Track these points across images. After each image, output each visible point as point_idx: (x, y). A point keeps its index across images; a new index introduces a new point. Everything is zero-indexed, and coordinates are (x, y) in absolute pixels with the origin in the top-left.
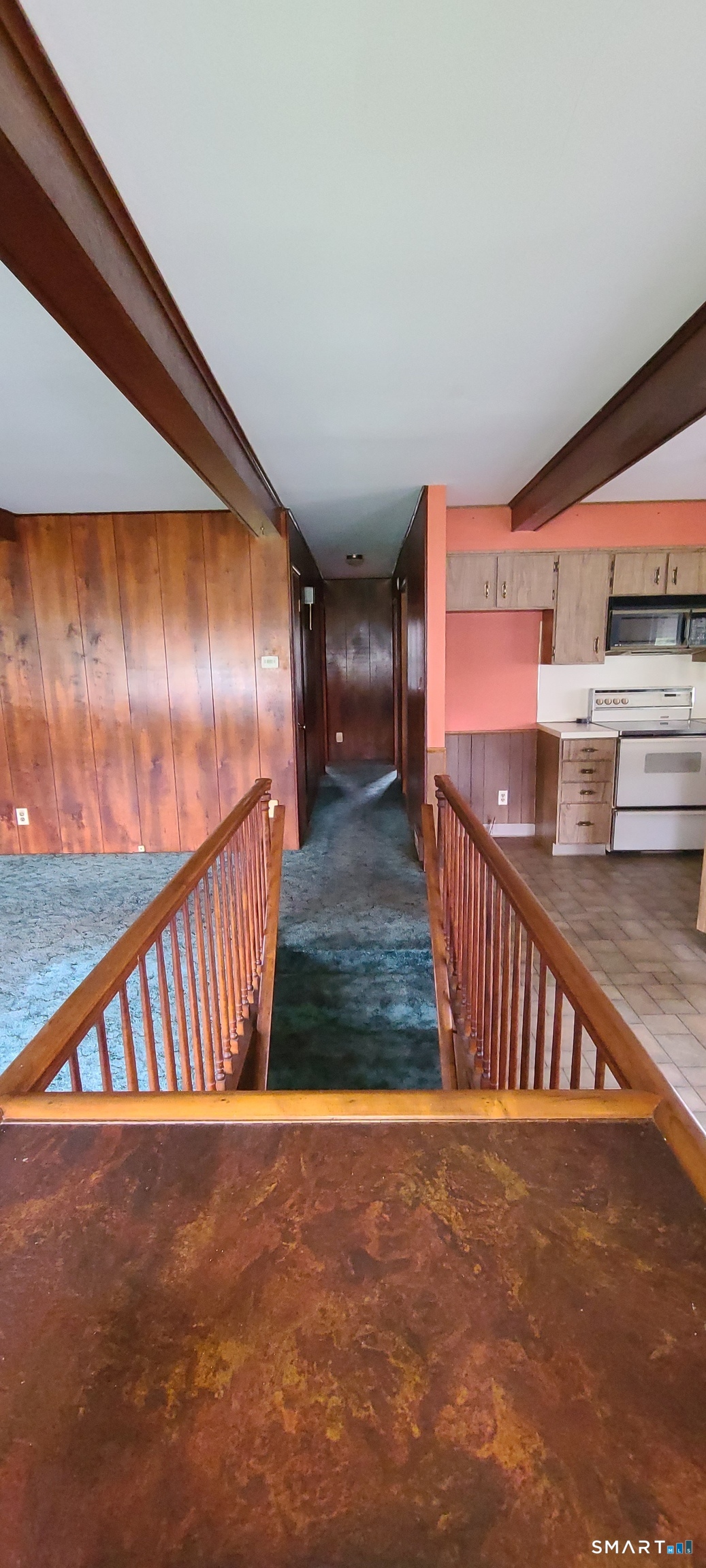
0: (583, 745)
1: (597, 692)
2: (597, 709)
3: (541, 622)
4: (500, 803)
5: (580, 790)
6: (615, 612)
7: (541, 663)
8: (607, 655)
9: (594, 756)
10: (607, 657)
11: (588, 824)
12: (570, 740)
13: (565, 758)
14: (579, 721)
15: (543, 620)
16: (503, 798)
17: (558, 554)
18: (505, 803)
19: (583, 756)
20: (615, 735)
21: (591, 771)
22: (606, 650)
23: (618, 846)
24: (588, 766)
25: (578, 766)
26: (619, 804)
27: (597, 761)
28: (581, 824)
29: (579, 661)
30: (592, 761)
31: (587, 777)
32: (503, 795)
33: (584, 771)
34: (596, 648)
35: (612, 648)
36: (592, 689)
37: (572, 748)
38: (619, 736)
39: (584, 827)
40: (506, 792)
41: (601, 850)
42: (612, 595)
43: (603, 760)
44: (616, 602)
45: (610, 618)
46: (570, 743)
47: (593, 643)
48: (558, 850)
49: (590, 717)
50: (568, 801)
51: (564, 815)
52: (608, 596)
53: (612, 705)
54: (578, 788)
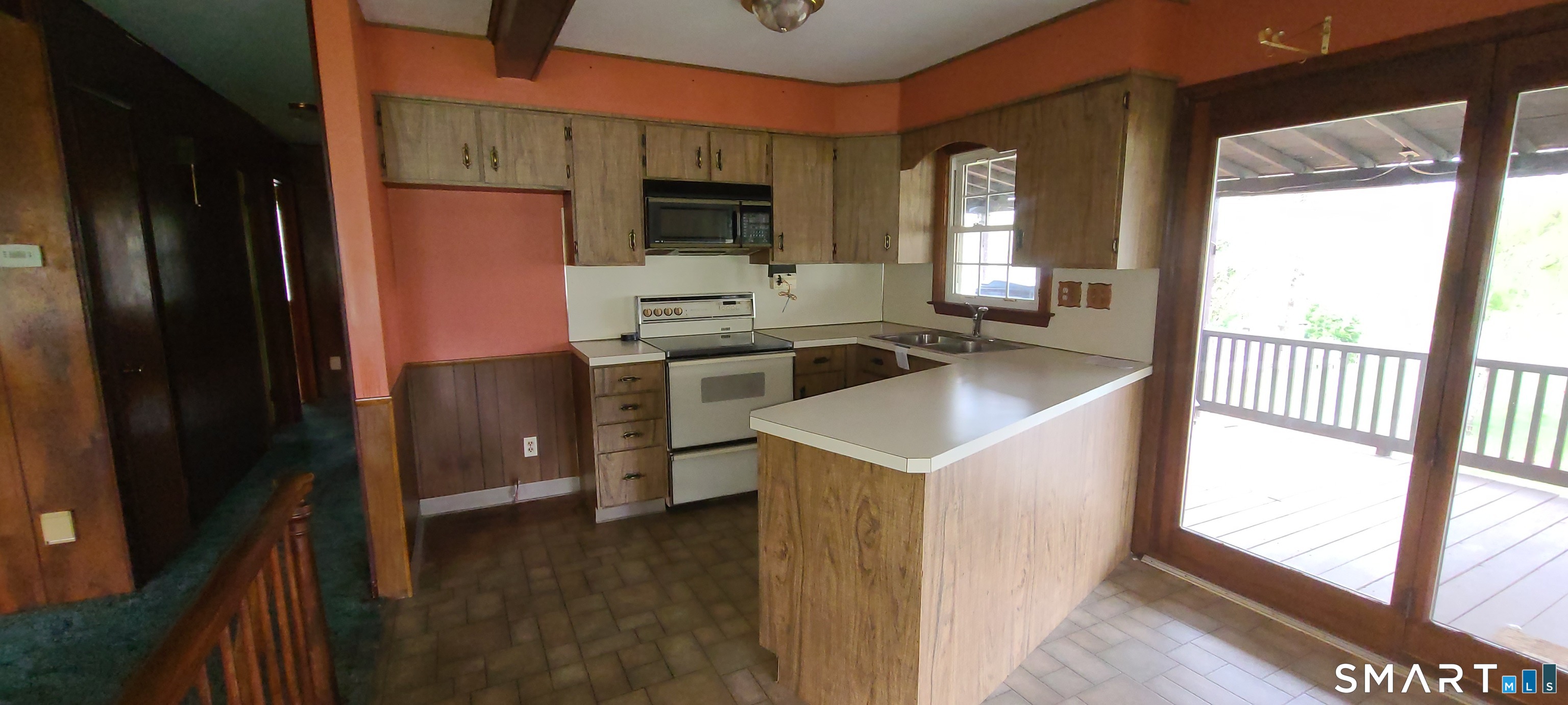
0: (619, 372)
1: (643, 300)
2: (645, 322)
3: (563, 209)
4: (527, 454)
5: (622, 434)
6: (652, 200)
7: (567, 265)
8: (648, 254)
9: (638, 386)
10: (647, 257)
11: (638, 476)
12: (602, 367)
13: (597, 393)
14: (624, 338)
15: (564, 207)
16: (531, 447)
17: (570, 116)
18: (535, 453)
19: (622, 387)
20: (661, 356)
21: (635, 407)
22: (646, 248)
23: (681, 496)
24: (630, 400)
25: (616, 402)
26: (675, 445)
27: (640, 393)
28: (629, 477)
29: (610, 260)
30: (635, 393)
31: (631, 415)
32: (530, 444)
33: (625, 408)
34: (633, 245)
35: (651, 245)
36: (637, 297)
37: (607, 377)
38: (667, 358)
39: (632, 481)
40: (534, 439)
41: (659, 506)
42: (647, 178)
43: (648, 391)
44: (652, 187)
45: (647, 208)
46: (603, 371)
47: (626, 238)
48: (603, 515)
49: (638, 333)
50: (609, 448)
51: (605, 469)
52: (639, 178)
53: (664, 316)
54: (620, 430)
